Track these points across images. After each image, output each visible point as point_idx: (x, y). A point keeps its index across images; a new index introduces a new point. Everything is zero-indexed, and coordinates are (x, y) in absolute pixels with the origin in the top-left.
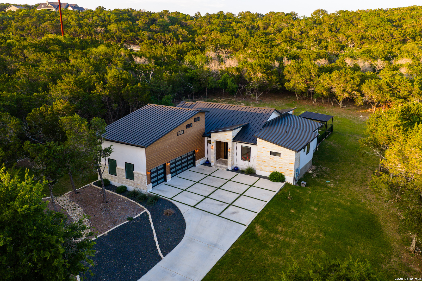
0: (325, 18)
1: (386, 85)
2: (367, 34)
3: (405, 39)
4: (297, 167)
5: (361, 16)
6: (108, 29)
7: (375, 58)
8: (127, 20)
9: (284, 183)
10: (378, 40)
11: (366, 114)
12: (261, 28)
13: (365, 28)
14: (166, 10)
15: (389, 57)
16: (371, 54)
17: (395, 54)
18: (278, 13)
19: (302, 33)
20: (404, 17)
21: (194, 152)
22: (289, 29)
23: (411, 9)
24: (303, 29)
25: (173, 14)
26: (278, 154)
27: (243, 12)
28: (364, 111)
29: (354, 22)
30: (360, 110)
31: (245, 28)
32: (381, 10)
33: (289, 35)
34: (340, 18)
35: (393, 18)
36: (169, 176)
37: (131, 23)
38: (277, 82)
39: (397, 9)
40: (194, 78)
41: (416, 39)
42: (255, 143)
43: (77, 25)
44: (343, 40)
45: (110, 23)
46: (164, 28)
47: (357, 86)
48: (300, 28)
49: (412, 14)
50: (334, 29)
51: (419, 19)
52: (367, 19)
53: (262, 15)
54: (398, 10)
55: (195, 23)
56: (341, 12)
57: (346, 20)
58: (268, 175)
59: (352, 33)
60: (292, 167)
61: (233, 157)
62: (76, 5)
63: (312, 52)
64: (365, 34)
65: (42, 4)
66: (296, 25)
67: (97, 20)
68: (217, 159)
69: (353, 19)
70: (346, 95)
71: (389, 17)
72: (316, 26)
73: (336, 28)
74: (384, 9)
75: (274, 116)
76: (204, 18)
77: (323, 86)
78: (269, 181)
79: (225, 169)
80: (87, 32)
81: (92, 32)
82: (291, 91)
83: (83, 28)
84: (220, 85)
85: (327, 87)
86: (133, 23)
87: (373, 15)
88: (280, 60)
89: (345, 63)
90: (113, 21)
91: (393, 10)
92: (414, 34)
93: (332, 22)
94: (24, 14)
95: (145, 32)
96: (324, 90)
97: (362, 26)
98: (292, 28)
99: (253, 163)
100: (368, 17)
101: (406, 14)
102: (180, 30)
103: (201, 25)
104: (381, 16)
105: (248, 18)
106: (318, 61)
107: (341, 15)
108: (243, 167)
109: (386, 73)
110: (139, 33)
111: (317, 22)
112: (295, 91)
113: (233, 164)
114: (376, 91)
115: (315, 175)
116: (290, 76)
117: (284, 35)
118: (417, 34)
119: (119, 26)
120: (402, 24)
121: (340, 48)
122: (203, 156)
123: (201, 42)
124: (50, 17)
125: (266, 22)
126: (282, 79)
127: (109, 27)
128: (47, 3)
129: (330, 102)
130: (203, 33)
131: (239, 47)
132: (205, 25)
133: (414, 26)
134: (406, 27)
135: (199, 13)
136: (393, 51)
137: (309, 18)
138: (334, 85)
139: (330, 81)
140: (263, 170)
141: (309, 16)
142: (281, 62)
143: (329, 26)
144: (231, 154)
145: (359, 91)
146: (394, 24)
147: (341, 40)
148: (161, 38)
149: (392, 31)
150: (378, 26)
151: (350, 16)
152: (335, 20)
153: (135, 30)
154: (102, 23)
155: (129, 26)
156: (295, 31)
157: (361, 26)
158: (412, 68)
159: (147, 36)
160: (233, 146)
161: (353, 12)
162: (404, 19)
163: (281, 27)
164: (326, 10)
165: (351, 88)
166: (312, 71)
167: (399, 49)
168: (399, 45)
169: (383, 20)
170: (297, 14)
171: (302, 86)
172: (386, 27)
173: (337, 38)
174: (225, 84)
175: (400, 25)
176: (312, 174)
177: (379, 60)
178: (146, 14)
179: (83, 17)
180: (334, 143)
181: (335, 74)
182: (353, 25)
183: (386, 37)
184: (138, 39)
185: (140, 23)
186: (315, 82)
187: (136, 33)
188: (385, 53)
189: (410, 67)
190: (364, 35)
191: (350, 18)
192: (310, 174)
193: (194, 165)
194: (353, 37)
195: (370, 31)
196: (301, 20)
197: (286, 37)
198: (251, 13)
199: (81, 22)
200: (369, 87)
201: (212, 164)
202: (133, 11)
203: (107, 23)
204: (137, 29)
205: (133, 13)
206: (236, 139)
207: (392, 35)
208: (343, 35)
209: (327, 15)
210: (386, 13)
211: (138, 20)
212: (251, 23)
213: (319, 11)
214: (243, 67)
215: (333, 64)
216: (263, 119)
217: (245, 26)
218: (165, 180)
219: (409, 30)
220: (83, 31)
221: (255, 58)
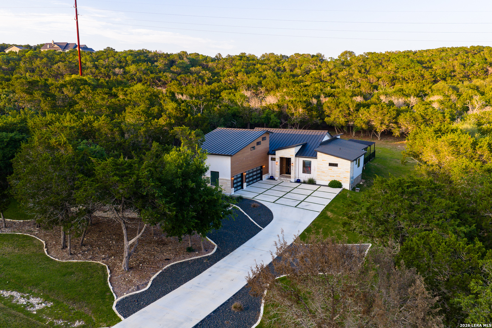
0: (353, 60)
1: (420, 116)
2: (397, 75)
3: (436, 80)
4: (352, 176)
5: (390, 57)
6: (126, 71)
7: (408, 96)
8: (144, 61)
9: (342, 188)
10: (409, 80)
11: (403, 144)
12: (287, 70)
13: (395, 69)
14: (184, 51)
15: (421, 95)
16: (404, 93)
17: (427, 93)
18: (304, 54)
19: (331, 75)
20: (434, 59)
21: (261, 167)
22: (317, 71)
23: (440, 51)
24: (332, 71)
25: (192, 55)
26: (336, 165)
27: (266, 53)
28: (401, 142)
29: (384, 64)
30: (397, 142)
31: (271, 69)
32: (410, 51)
33: (319, 76)
34: (368, 59)
35: (423, 60)
36: (245, 184)
37: (150, 64)
38: (318, 117)
39: (426, 51)
40: (235, 114)
41: (447, 80)
42: (315, 157)
43: (93, 67)
44: (374, 81)
45: (127, 64)
46: (186, 70)
47: (394, 119)
48: (328, 70)
49: (441, 55)
50: (363, 70)
51: (448, 60)
52: (397, 61)
53: (287, 57)
54: (428, 52)
55: (217, 65)
56: (369, 54)
57: (375, 62)
58: (327, 184)
59: (382, 74)
60: (348, 175)
61: (295, 170)
62: (85, 46)
63: (347, 90)
64: (396, 75)
65: (47, 44)
66: (323, 67)
67: (114, 61)
68: (280, 174)
69: (382, 61)
70: (384, 127)
71: (418, 59)
72: (345, 67)
73: (366, 70)
74: (413, 51)
75: (327, 138)
76: (226, 59)
77: (362, 120)
78: (329, 187)
79: (289, 181)
80: (105, 74)
81: (111, 74)
82: (331, 125)
83: (100, 69)
84: (263, 120)
85: (366, 120)
86: (151, 64)
87: (402, 57)
88: (318, 97)
89: (381, 100)
90: (130, 62)
91: (421, 52)
92: (444, 75)
93: (361, 64)
94: (32, 55)
95: (167, 73)
96: (363, 123)
97: (393, 67)
98: (320, 70)
99: (313, 175)
100: (397, 59)
101: (436, 56)
102: (203, 72)
103: (223, 67)
104: (410, 58)
105: (272, 59)
106: (354, 98)
107: (369, 57)
108: (305, 179)
109: (419, 107)
110: (161, 75)
111: (345, 64)
112: (335, 125)
113: (295, 177)
114: (411, 122)
115: (365, 185)
116: (329, 112)
117: (313, 77)
118: (448, 75)
119: (139, 68)
120: (432, 65)
121: (373, 88)
122: (267, 172)
123: (228, 83)
124: (60, 58)
125: (292, 63)
126: (321, 114)
127: (127, 68)
128: (53, 44)
129: (368, 136)
130: (227, 75)
131: (271, 87)
132: (228, 67)
133: (444, 68)
134: (436, 68)
135: (220, 54)
136: (425, 90)
137: (337, 60)
138: (372, 118)
139: (368, 115)
140: (323, 180)
141: (336, 57)
142: (318, 99)
143: (358, 67)
144: (294, 168)
145: (396, 123)
146: (424, 65)
147: (372, 82)
148: (185, 80)
149: (422, 72)
150: (408, 68)
151: (379, 58)
152: (364, 62)
153: (155, 71)
154: (119, 64)
155: (149, 67)
156: (324, 72)
157: (391, 67)
158: (443, 103)
159: (170, 78)
160: (296, 161)
161: (381, 54)
162: (433, 61)
163: (308, 69)
164: (353, 51)
165: (388, 120)
166: (350, 106)
167: (430, 88)
168: (430, 85)
169: (412, 61)
170: (323, 55)
171: (342, 120)
172: (417, 68)
173: (368, 80)
174: (268, 119)
175: (430, 66)
176: (363, 185)
177: (412, 97)
178: (164, 56)
179: (97, 59)
180: (378, 164)
181: (372, 108)
182: (383, 66)
183: (417, 78)
184: (160, 81)
185: (160, 64)
186: (354, 116)
187: (157, 74)
188: (417, 92)
189: (442, 103)
190: (394, 76)
191: (379, 59)
192: (361, 184)
193: (261, 179)
194: (384, 78)
195: (400, 72)
196: (328, 62)
197: (315, 78)
198: (275, 54)
199: (96, 63)
200: (405, 119)
201: (276, 178)
202: (150, 52)
203: (124, 64)
204: (158, 71)
205: (150, 54)
206: (298, 155)
207: (422, 76)
208: (374, 76)
209: (355, 56)
210: (415, 54)
211: (157, 61)
212: (276, 65)
213: (346, 52)
214: (283, 103)
215: (369, 101)
216: (318, 139)
217: (271, 68)
218: (242, 188)
219: (439, 72)
220: (101, 73)
221: (292, 96)
